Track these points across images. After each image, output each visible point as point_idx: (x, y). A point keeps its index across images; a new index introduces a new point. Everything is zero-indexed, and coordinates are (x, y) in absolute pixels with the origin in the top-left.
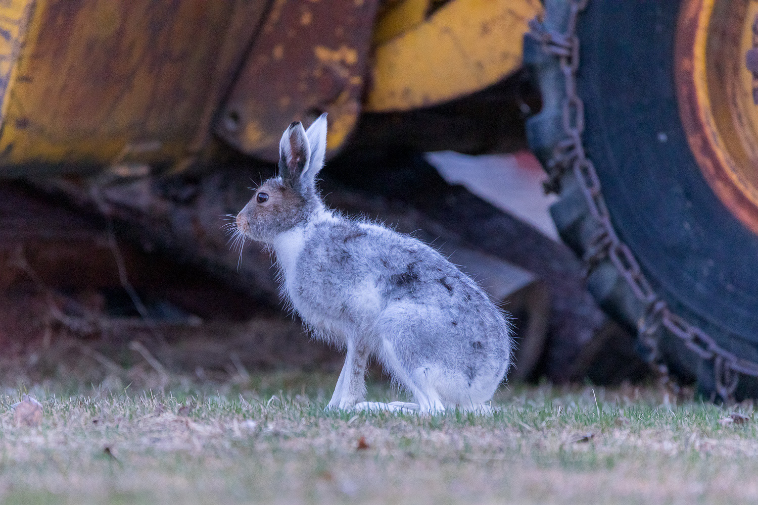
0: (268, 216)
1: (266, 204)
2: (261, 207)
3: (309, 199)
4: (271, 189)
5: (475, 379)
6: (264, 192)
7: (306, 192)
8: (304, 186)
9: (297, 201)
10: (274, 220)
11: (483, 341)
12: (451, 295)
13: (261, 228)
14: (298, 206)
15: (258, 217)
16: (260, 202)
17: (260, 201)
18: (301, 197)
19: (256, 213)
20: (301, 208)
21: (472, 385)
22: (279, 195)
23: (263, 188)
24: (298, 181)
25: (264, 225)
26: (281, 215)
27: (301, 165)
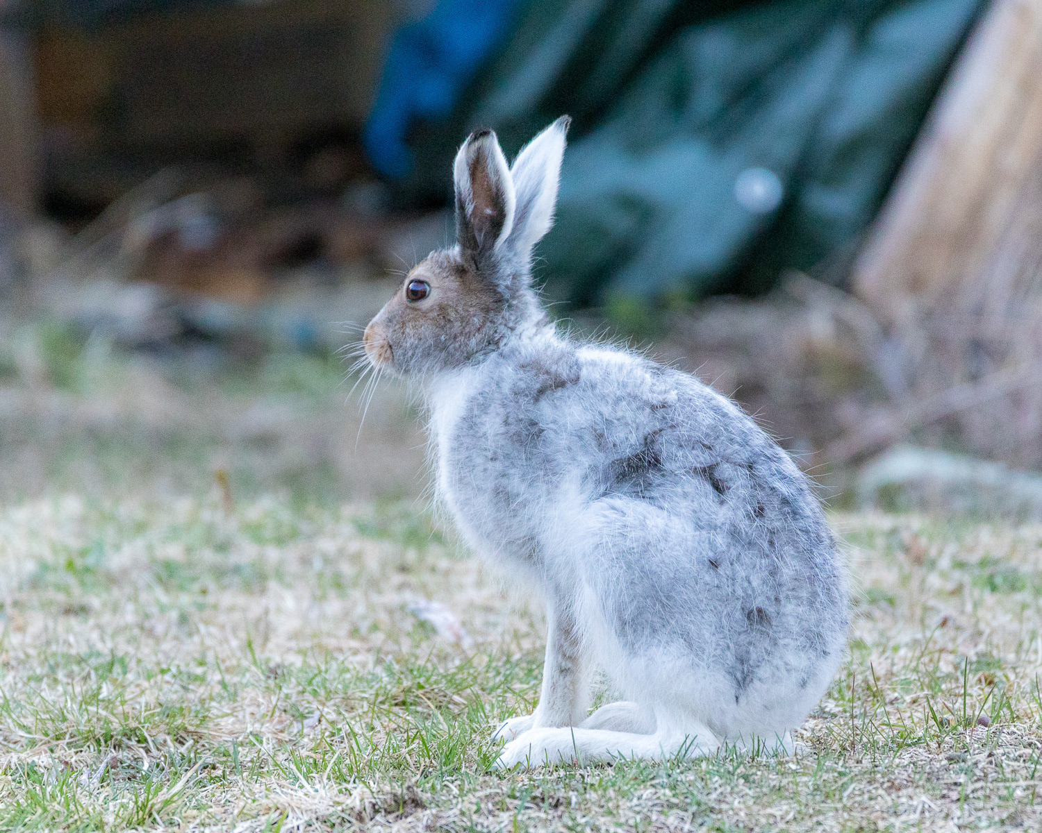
0: (427, 329)
1: (425, 304)
2: (415, 309)
3: (513, 298)
4: (437, 271)
5: (750, 689)
6: (422, 279)
7: (509, 283)
8: (506, 269)
9: (487, 299)
10: (437, 336)
11: (770, 609)
12: (722, 503)
13: (410, 354)
14: (487, 310)
15: (408, 330)
16: (414, 300)
17: (413, 297)
18: (495, 292)
19: (404, 323)
20: (492, 314)
21: (742, 700)
22: (453, 283)
23: (419, 271)
24: (490, 257)
25: (416, 347)
26: (450, 328)
27: (497, 223)
